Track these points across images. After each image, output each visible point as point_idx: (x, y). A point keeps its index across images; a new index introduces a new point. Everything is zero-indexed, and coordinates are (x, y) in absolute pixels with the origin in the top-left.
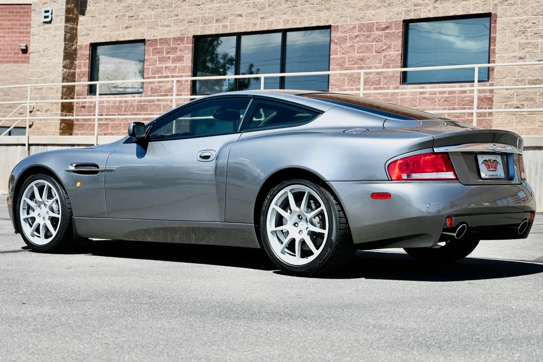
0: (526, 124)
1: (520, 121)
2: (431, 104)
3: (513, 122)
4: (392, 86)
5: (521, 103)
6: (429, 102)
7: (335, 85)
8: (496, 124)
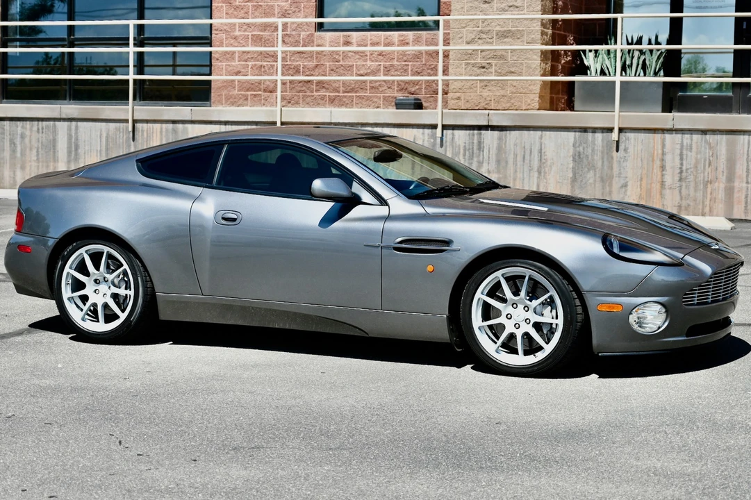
0: (495, 89)
1: (486, 86)
2: (359, 59)
3: (477, 87)
4: (304, 33)
5: (488, 62)
6: (358, 57)
7: (221, 30)
8: (454, 89)
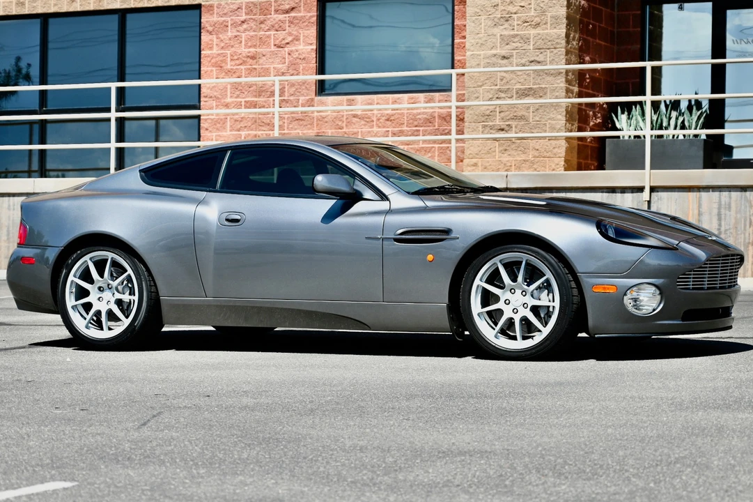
0: (515, 154)
1: (506, 150)
2: (365, 125)
3: (495, 151)
4: (304, 98)
5: (507, 123)
6: (363, 122)
7: (211, 97)
8: (470, 154)
